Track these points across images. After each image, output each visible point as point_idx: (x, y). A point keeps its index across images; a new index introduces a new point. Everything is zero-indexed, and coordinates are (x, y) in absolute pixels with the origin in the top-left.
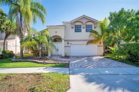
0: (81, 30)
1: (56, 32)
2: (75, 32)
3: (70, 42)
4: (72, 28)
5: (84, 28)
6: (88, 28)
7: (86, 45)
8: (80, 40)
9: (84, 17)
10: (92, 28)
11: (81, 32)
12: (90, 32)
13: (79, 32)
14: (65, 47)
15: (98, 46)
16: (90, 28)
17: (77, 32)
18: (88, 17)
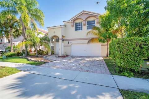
0: (82, 27)
1: (54, 32)
2: (76, 30)
3: (70, 42)
4: (73, 26)
5: (85, 25)
6: (90, 24)
7: (87, 44)
8: (81, 38)
9: (84, 13)
10: (94, 23)
11: (82, 29)
12: (92, 28)
13: (80, 30)
14: (64, 46)
15: (102, 45)
16: (92, 24)
17: (78, 30)
18: (88, 12)
